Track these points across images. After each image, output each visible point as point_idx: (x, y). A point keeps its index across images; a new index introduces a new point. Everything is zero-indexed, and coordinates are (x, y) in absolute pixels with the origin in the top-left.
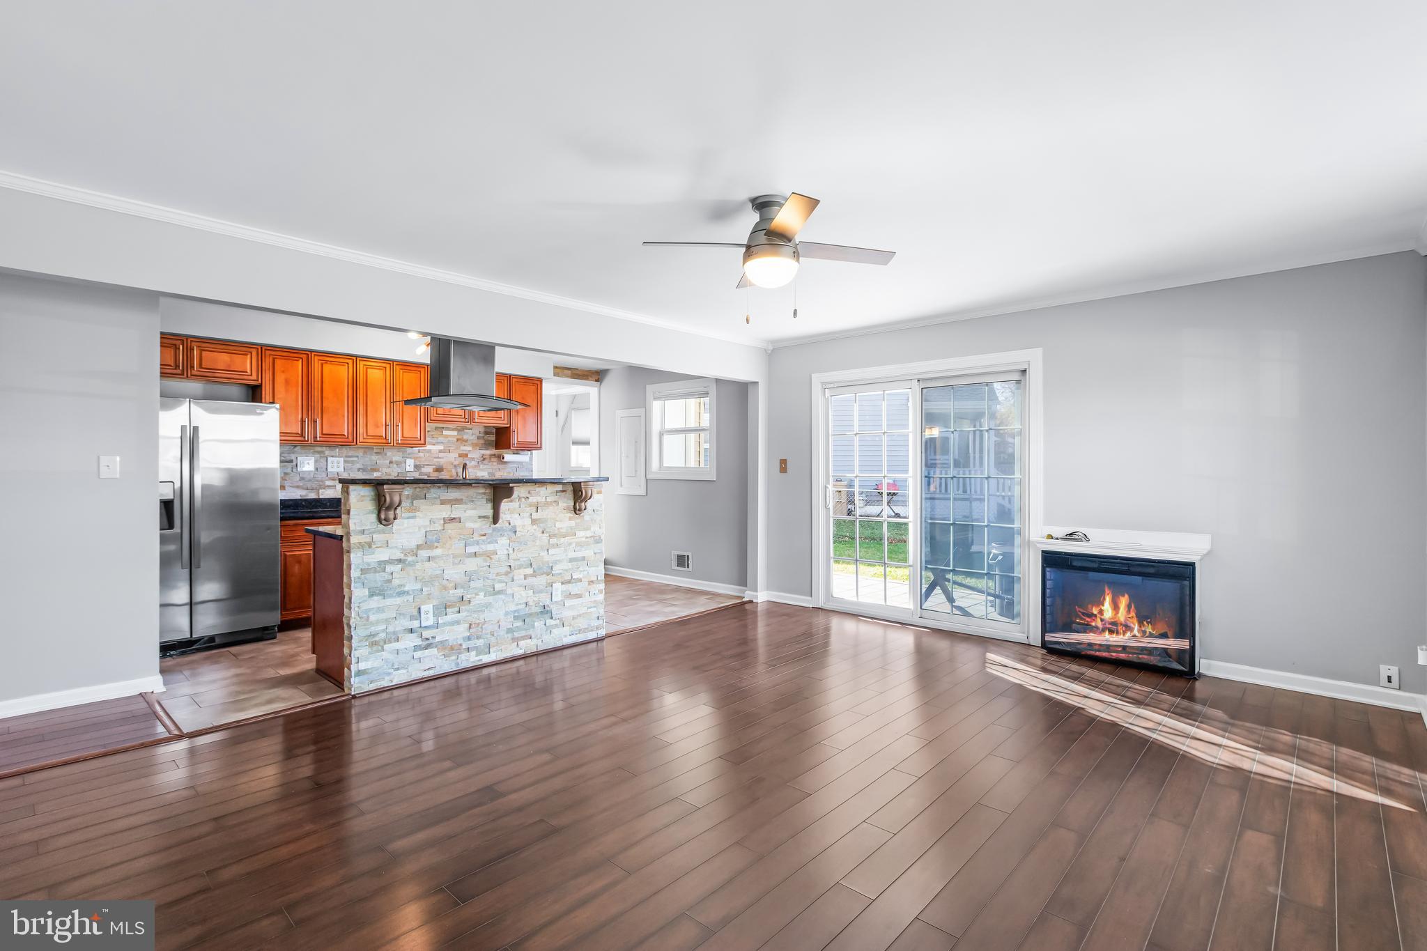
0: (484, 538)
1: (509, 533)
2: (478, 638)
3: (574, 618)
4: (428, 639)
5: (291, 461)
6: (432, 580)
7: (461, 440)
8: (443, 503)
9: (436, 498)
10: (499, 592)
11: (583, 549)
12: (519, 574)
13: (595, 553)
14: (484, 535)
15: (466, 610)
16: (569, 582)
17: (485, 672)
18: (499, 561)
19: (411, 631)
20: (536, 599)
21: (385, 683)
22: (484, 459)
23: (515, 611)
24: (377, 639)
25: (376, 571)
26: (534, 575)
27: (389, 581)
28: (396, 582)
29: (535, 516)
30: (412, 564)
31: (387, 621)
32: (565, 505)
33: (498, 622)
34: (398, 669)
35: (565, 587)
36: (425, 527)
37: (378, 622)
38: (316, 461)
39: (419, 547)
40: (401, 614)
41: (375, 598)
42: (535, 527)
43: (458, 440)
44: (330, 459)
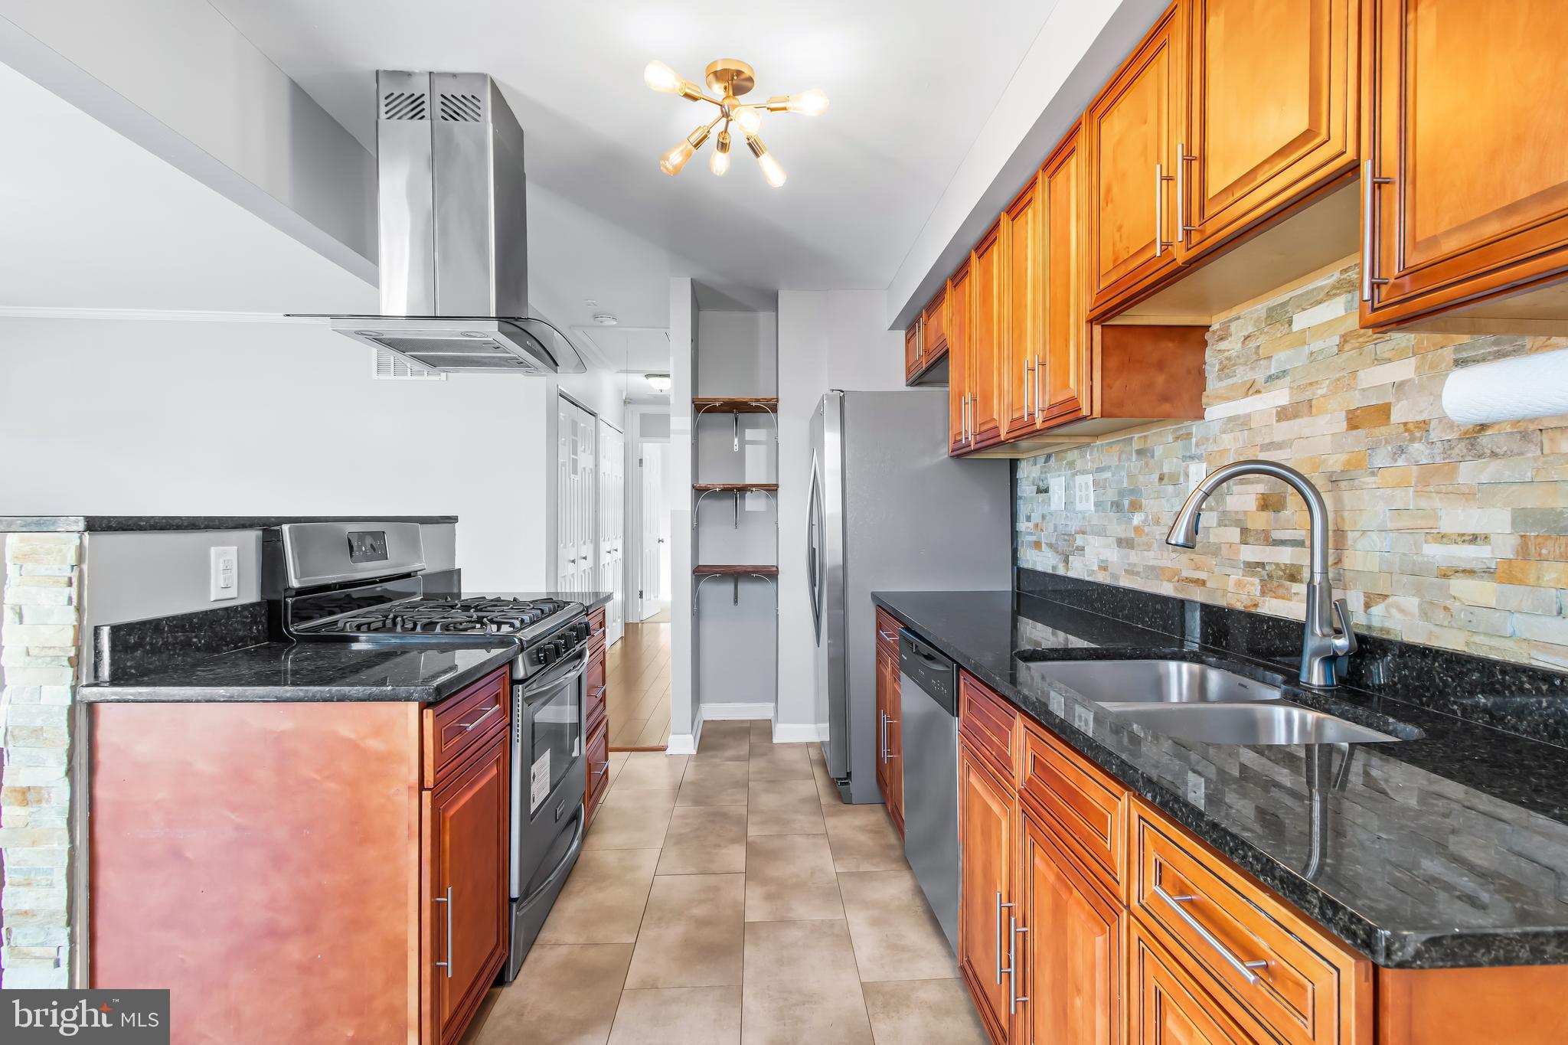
43: (1345, 340)
44: (1079, 479)
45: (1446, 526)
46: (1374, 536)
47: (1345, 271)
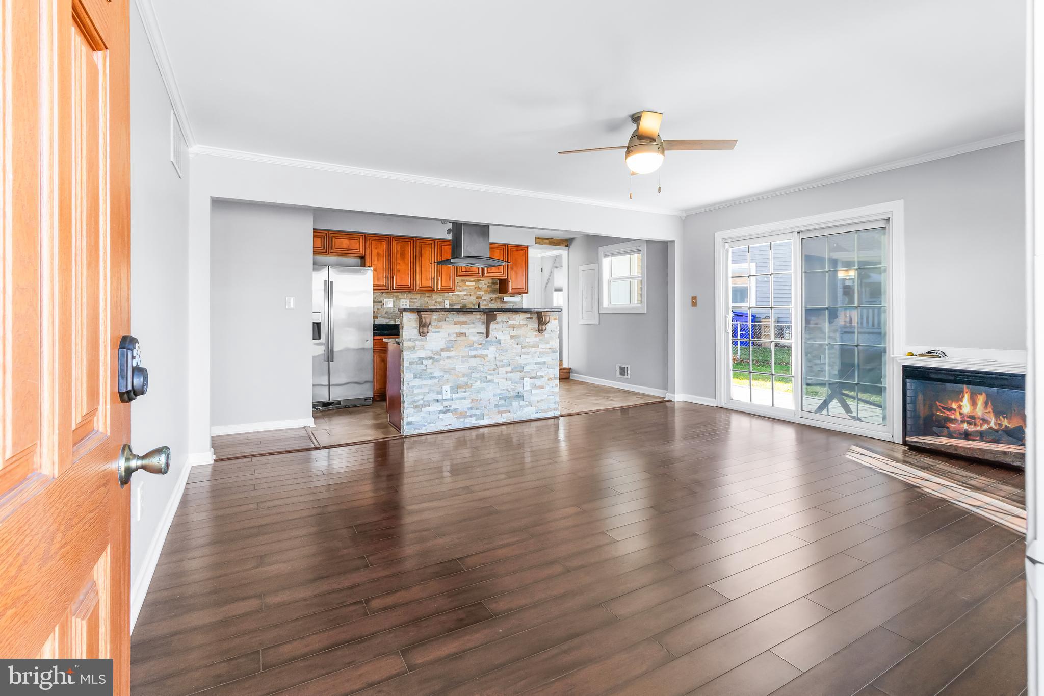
0: (480, 346)
1: (496, 344)
2: (477, 409)
3: (538, 402)
4: (447, 407)
5: (381, 302)
6: (448, 371)
7: (477, 288)
8: (456, 323)
9: (451, 321)
10: (489, 381)
11: (545, 356)
12: (502, 370)
13: (552, 360)
14: (481, 344)
15: (469, 391)
16: (535, 378)
17: (481, 430)
18: (490, 361)
19: (437, 401)
20: (513, 387)
21: (423, 431)
22: (492, 300)
23: (500, 394)
24: (418, 404)
25: (417, 364)
26: (512, 372)
27: (425, 370)
28: (428, 371)
29: (513, 333)
30: (438, 361)
31: (424, 394)
32: (532, 327)
33: (489, 400)
34: (430, 423)
35: (533, 381)
36: (445, 338)
37: (418, 394)
38: (394, 302)
39: (442, 350)
40: (431, 391)
41: (417, 379)
42: (512, 340)
43: (475, 288)
44: (402, 300)
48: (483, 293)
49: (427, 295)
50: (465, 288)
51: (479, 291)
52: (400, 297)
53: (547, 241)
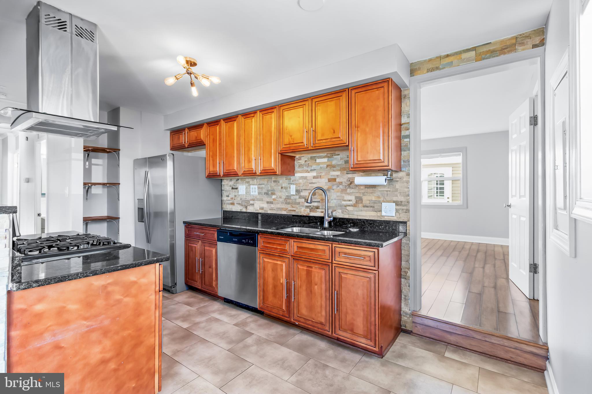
7: (331, 167)
38: (246, 188)
43: (327, 166)
44: (252, 186)
45: (345, 199)
46: (334, 200)
47: (328, 154)
48: (338, 173)
49: (273, 179)
50: (314, 167)
51: (334, 171)
52: (251, 182)
53: (473, 53)
